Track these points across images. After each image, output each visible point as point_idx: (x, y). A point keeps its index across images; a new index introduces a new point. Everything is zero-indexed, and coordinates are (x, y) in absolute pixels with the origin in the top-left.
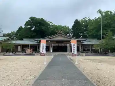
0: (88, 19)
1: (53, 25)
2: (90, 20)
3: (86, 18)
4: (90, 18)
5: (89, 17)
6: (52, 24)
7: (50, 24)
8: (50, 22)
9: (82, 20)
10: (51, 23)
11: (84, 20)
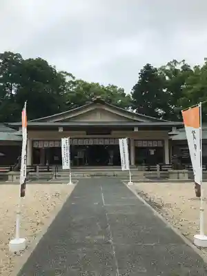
0: (182, 65)
1: (74, 83)
2: (186, 68)
3: (175, 62)
4: (186, 62)
5: (184, 61)
6: (74, 78)
7: (68, 79)
8: (66, 73)
9: (162, 69)
10: (70, 75)
11: (168, 68)
